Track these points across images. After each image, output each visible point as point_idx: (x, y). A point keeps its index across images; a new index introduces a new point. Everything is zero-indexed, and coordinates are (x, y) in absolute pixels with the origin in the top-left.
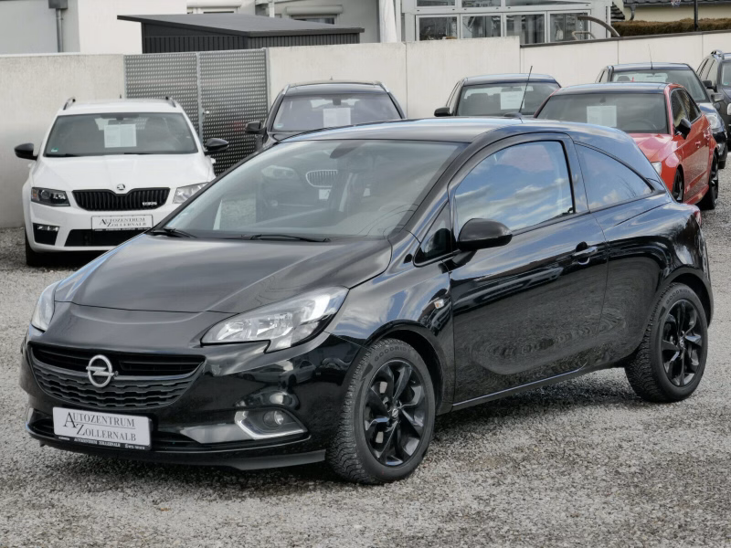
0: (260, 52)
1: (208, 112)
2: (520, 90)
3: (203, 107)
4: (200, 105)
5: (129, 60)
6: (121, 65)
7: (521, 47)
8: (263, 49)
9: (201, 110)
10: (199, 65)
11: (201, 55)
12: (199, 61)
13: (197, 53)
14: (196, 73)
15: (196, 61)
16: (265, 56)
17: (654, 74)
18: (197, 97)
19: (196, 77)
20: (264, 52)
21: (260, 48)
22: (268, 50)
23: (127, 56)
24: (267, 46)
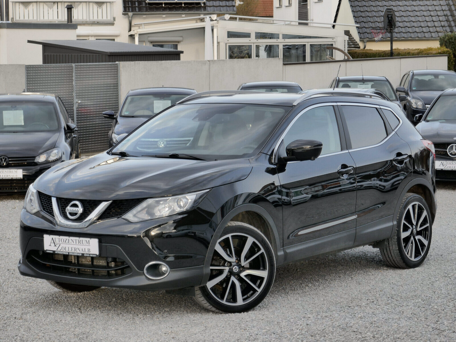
0: (114, 65)
1: (79, 102)
3: (77, 98)
4: (75, 97)
5: (29, 69)
6: (23, 71)
7: (284, 64)
8: (117, 62)
9: (75, 100)
10: (74, 72)
11: (76, 66)
12: (74, 70)
13: (73, 65)
14: (72, 77)
15: (72, 69)
16: (117, 67)
17: (363, 83)
18: (73, 92)
19: (72, 79)
20: (117, 64)
21: (115, 62)
22: (119, 63)
23: (27, 66)
24: (119, 61)
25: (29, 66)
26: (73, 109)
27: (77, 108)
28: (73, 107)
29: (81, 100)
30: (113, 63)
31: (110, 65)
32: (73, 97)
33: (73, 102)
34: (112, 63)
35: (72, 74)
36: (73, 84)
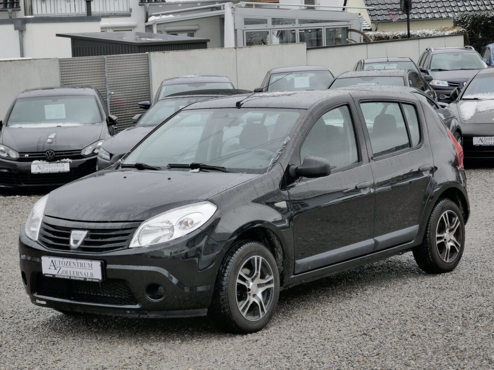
0: (144, 55)
1: (113, 93)
2: (307, 76)
3: (109, 90)
4: (108, 89)
5: (62, 62)
6: (57, 64)
7: (307, 49)
8: (147, 53)
9: (109, 92)
10: (106, 64)
11: (107, 57)
12: (106, 61)
13: (105, 57)
14: (105, 69)
15: (104, 61)
16: (148, 57)
17: (389, 64)
18: (106, 83)
19: (105, 71)
20: (147, 55)
21: (145, 52)
22: (150, 54)
23: (61, 59)
24: (149, 51)
25: (62, 59)
26: (107, 101)
27: (110, 100)
28: (106, 98)
29: (114, 92)
30: (144, 54)
31: (141, 55)
32: (106, 88)
33: (106, 93)
34: (142, 54)
35: (104, 66)
36: (106, 75)
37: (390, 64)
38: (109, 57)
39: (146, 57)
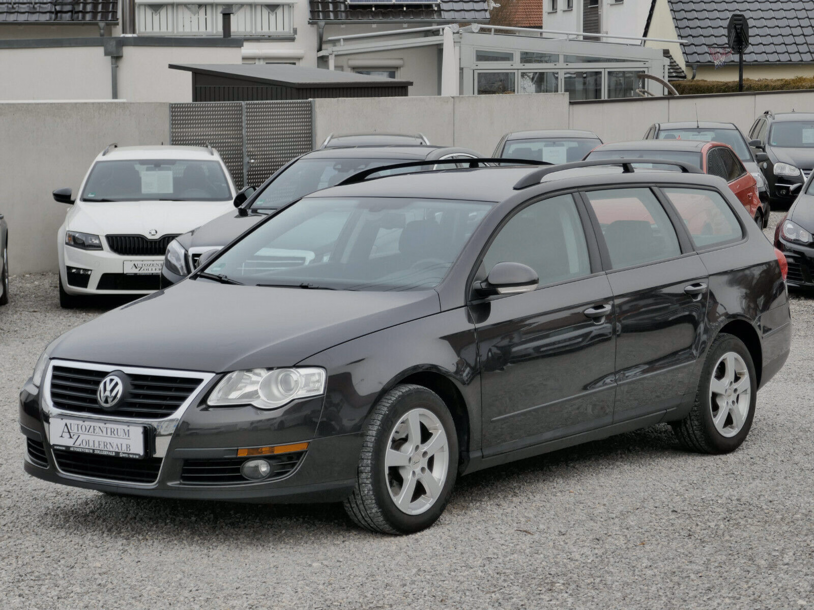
0: (306, 103)
1: (252, 161)
3: (248, 156)
4: (245, 154)
5: (176, 110)
7: (571, 103)
8: (310, 99)
9: (246, 159)
10: (244, 114)
11: (247, 104)
12: (245, 110)
13: (243, 103)
14: (242, 122)
15: (241, 110)
16: (311, 106)
18: (242, 146)
20: (310, 102)
22: (315, 101)
23: (172, 104)
24: (314, 97)
25: (175, 104)
26: (242, 173)
27: (248, 171)
28: (242, 169)
29: (255, 159)
30: (305, 100)
31: (300, 103)
32: (242, 154)
33: (242, 161)
34: (303, 101)
35: (241, 118)
36: (243, 133)
37: (701, 133)
38: (249, 104)
39: (308, 107)
